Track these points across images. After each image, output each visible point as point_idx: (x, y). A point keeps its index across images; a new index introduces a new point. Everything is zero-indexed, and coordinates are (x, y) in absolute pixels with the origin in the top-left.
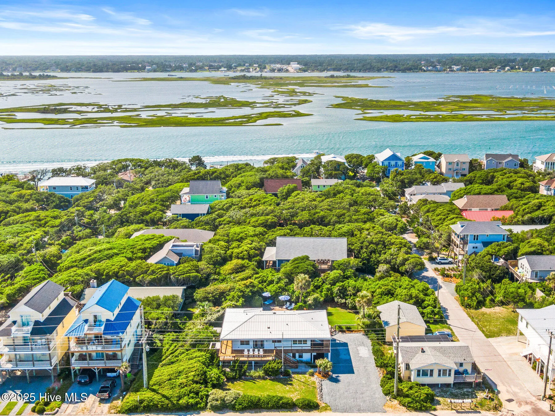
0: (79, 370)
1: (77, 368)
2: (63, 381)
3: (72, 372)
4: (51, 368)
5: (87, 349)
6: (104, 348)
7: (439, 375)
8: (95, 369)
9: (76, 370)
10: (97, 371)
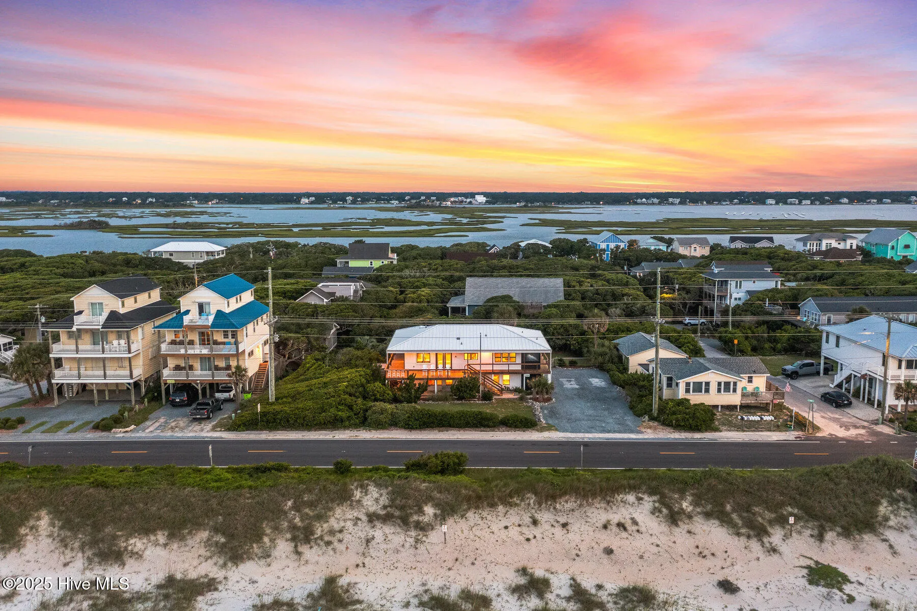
0: (174, 385)
1: (171, 381)
2: (149, 402)
3: (163, 388)
4: (132, 381)
5: (186, 351)
6: (211, 350)
7: (719, 390)
8: (197, 384)
9: (169, 385)
10: (199, 388)
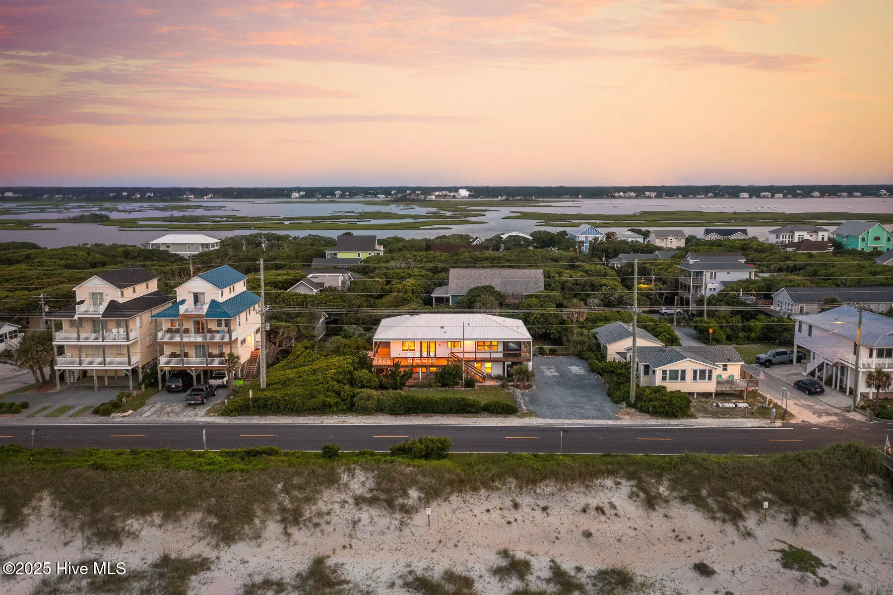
0: (170, 371)
1: (167, 368)
2: (146, 388)
3: (160, 375)
4: (130, 368)
5: (182, 339)
6: (206, 338)
7: (695, 378)
8: (192, 371)
9: (165, 372)
10: (194, 374)
